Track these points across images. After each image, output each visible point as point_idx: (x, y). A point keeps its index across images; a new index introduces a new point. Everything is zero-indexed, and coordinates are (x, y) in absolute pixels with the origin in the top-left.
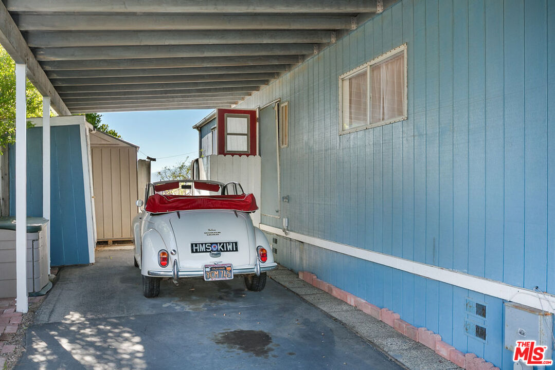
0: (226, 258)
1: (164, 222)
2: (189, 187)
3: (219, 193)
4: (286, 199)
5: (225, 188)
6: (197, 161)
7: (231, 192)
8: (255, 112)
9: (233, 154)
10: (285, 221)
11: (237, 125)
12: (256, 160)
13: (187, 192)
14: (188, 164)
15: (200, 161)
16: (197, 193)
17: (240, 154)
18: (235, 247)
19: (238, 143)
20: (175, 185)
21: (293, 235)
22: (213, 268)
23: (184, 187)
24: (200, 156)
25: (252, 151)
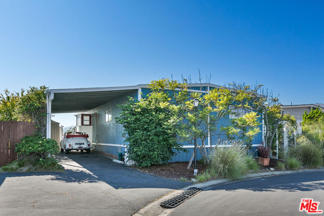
0: (82, 146)
1: (70, 140)
2: (74, 133)
3: (81, 134)
4: (97, 136)
5: (82, 133)
6: (76, 127)
7: (84, 134)
8: (91, 115)
9: (85, 125)
10: (97, 141)
11: (87, 118)
12: (91, 127)
13: (74, 134)
14: (72, 128)
15: (77, 127)
16: (75, 134)
17: (87, 125)
18: (84, 144)
19: (87, 122)
20: (71, 133)
21: (98, 144)
22: (79, 147)
23: (73, 133)
24: (77, 126)
25: (90, 125)
